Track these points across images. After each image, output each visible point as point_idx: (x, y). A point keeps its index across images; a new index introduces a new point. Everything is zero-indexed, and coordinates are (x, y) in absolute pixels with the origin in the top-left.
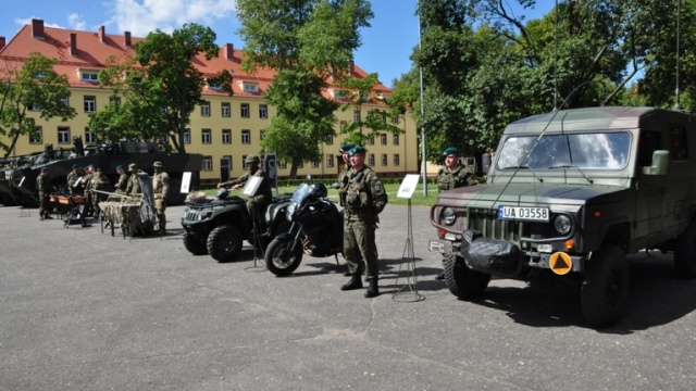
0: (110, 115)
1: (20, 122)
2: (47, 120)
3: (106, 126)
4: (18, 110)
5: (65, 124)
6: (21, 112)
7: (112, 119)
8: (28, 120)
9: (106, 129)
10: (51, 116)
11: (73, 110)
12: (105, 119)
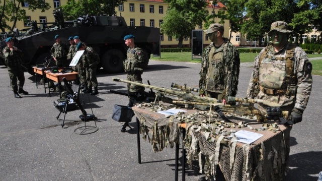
0: (70, 8)
1: (17, 12)
2: (33, 11)
3: (68, 14)
4: (15, 5)
5: (43, 14)
6: (17, 6)
7: (72, 10)
8: (21, 11)
9: (68, 17)
10: (35, 9)
11: (48, 4)
12: (68, 10)
